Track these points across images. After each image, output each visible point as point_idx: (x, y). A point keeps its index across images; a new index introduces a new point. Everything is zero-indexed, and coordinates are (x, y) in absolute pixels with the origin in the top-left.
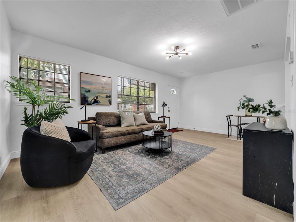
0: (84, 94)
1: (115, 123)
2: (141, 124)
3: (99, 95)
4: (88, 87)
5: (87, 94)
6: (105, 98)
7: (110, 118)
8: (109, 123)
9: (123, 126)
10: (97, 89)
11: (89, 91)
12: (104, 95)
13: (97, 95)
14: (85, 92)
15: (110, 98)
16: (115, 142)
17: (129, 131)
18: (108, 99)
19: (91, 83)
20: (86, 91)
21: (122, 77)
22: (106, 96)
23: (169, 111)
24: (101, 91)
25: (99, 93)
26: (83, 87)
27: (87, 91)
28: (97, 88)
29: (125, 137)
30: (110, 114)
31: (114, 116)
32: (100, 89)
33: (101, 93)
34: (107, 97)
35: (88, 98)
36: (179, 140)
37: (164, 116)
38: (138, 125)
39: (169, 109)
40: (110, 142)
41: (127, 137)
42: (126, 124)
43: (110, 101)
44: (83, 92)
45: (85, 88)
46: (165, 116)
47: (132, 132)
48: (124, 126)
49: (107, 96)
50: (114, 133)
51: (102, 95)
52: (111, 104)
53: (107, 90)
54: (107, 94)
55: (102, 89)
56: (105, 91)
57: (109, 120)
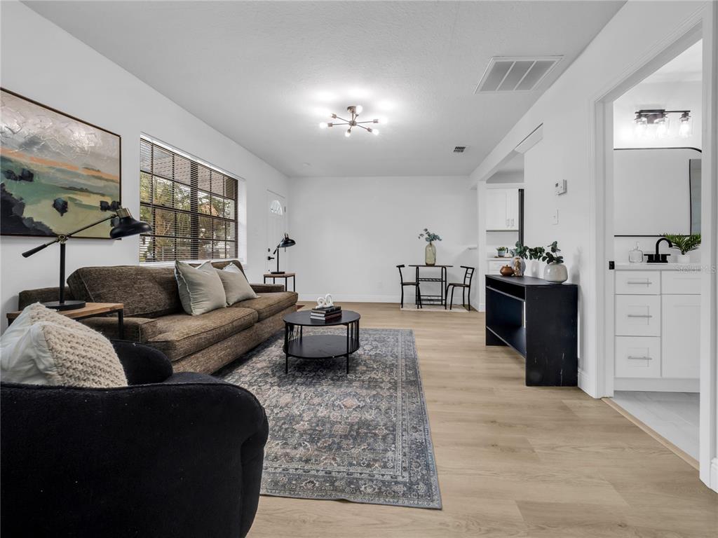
0: (3, 185)
2: (242, 299)
3: (71, 199)
4: (22, 158)
5: (16, 189)
6: (100, 212)
7: (139, 289)
8: (142, 305)
9: (197, 311)
10: (65, 172)
11: (28, 176)
12: (95, 201)
13: (64, 196)
14: (8, 178)
20: (12, 173)
21: (148, 142)
22: (102, 202)
23: (270, 258)
24: (82, 181)
25: (73, 189)
27: (18, 173)
28: (64, 168)
31: (150, 280)
32: (78, 176)
33: (82, 190)
34: (104, 207)
35: (22, 206)
38: (235, 303)
39: (269, 254)
41: (229, 343)
42: (207, 305)
45: (9, 160)
46: (284, 273)
48: (202, 311)
49: (107, 203)
51: (83, 199)
53: (106, 183)
54: (103, 195)
55: (85, 173)
56: (102, 184)
57: (141, 295)
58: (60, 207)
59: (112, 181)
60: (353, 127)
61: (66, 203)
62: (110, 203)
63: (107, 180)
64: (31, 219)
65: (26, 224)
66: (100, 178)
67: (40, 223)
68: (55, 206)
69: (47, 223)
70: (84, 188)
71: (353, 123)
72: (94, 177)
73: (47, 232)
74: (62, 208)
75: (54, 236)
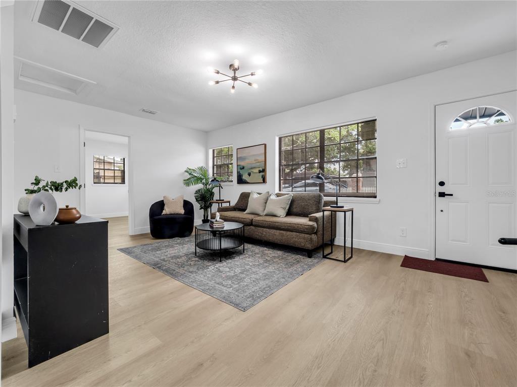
3: (252, 171)
4: (242, 163)
5: (241, 172)
6: (258, 174)
10: (250, 164)
11: (243, 168)
12: (257, 170)
13: (250, 171)
14: (241, 169)
15: (264, 173)
18: (262, 174)
19: (244, 159)
22: (259, 170)
23: (442, 195)
24: (253, 165)
25: (252, 168)
26: (239, 164)
32: (253, 163)
33: (254, 168)
34: (260, 172)
35: (242, 176)
39: (442, 189)
43: (264, 177)
44: (239, 170)
45: (241, 165)
51: (254, 171)
52: (264, 181)
54: (259, 168)
55: (254, 162)
56: (258, 164)
59: (263, 162)
60: (235, 82)
61: (250, 173)
62: (262, 170)
63: (261, 162)
65: (243, 180)
66: (259, 162)
67: (245, 180)
69: (247, 180)
71: (235, 79)
74: (249, 175)
75: (248, 183)
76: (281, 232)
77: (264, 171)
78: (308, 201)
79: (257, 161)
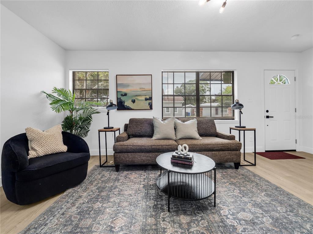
0: (120, 98)
1: (148, 133)
2: (185, 138)
3: (136, 98)
4: (124, 90)
5: (123, 98)
6: (145, 101)
7: (142, 126)
8: (139, 132)
9: (154, 138)
10: (134, 91)
11: (126, 95)
12: (143, 98)
13: (134, 98)
14: (122, 96)
15: (150, 101)
16: (130, 160)
17: (153, 147)
18: (148, 101)
19: (127, 86)
21: (168, 72)
22: (145, 98)
23: (268, 117)
24: (138, 93)
25: (136, 96)
26: (119, 91)
27: (124, 94)
29: (148, 154)
30: (144, 121)
31: (148, 124)
32: (138, 91)
33: (139, 95)
34: (146, 99)
35: (124, 102)
36: (268, 181)
37: (242, 125)
39: (268, 114)
40: (124, 159)
43: (151, 104)
44: (119, 96)
45: (122, 92)
47: (159, 149)
50: (129, 147)
51: (140, 98)
52: (151, 108)
53: (146, 92)
54: (146, 96)
55: (140, 90)
57: (141, 128)
58: (133, 101)
59: (149, 90)
61: (135, 100)
62: (148, 98)
63: (147, 91)
64: (126, 105)
65: (125, 107)
66: (145, 91)
67: (128, 106)
68: (132, 101)
69: (130, 106)
70: (140, 94)
72: (143, 91)
73: (130, 108)
74: (134, 101)
75: (132, 109)
76: (213, 152)
77: (151, 99)
78: (207, 124)
79: (143, 90)
